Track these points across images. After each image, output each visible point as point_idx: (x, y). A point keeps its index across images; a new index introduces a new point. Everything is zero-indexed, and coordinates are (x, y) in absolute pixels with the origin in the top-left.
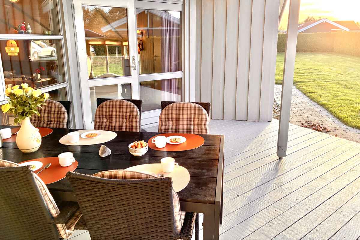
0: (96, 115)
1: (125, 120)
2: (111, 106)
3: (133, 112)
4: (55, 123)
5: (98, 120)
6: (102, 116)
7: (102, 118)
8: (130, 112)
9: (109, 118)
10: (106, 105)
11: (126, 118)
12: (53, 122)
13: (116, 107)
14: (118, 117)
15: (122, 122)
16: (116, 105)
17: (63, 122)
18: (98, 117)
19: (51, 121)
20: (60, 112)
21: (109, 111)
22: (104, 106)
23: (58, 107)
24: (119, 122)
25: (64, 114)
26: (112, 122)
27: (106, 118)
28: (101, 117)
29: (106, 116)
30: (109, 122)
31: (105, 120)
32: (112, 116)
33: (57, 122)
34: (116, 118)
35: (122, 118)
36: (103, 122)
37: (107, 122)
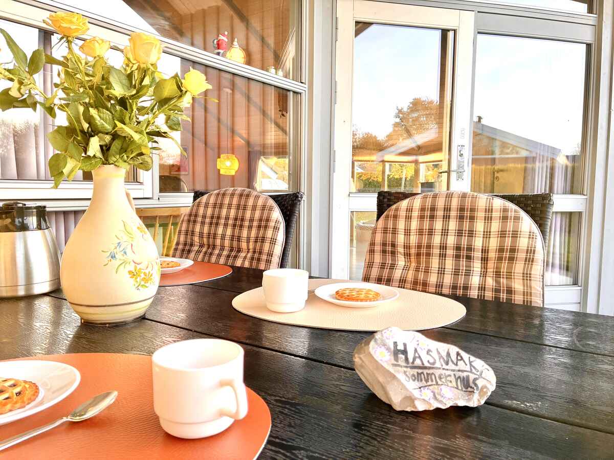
0: (373, 244)
1: (477, 266)
2: (428, 213)
3: (515, 235)
4: (249, 255)
5: (378, 258)
6: (393, 245)
7: (393, 253)
8: (502, 234)
9: (418, 255)
10: (409, 210)
11: (485, 260)
12: (243, 255)
13: (446, 218)
14: (450, 252)
15: (468, 274)
16: (447, 209)
17: (270, 254)
18: (378, 248)
19: (239, 250)
20: (264, 223)
21: (420, 232)
22: (403, 213)
23: (264, 208)
24: (456, 273)
25: (276, 229)
26: (427, 271)
27: (407, 255)
28: (389, 248)
29: (407, 247)
30: (417, 269)
31: (401, 262)
32: (429, 247)
33: (254, 252)
34: (443, 256)
35: (469, 258)
36: (393, 267)
37: (407, 268)
